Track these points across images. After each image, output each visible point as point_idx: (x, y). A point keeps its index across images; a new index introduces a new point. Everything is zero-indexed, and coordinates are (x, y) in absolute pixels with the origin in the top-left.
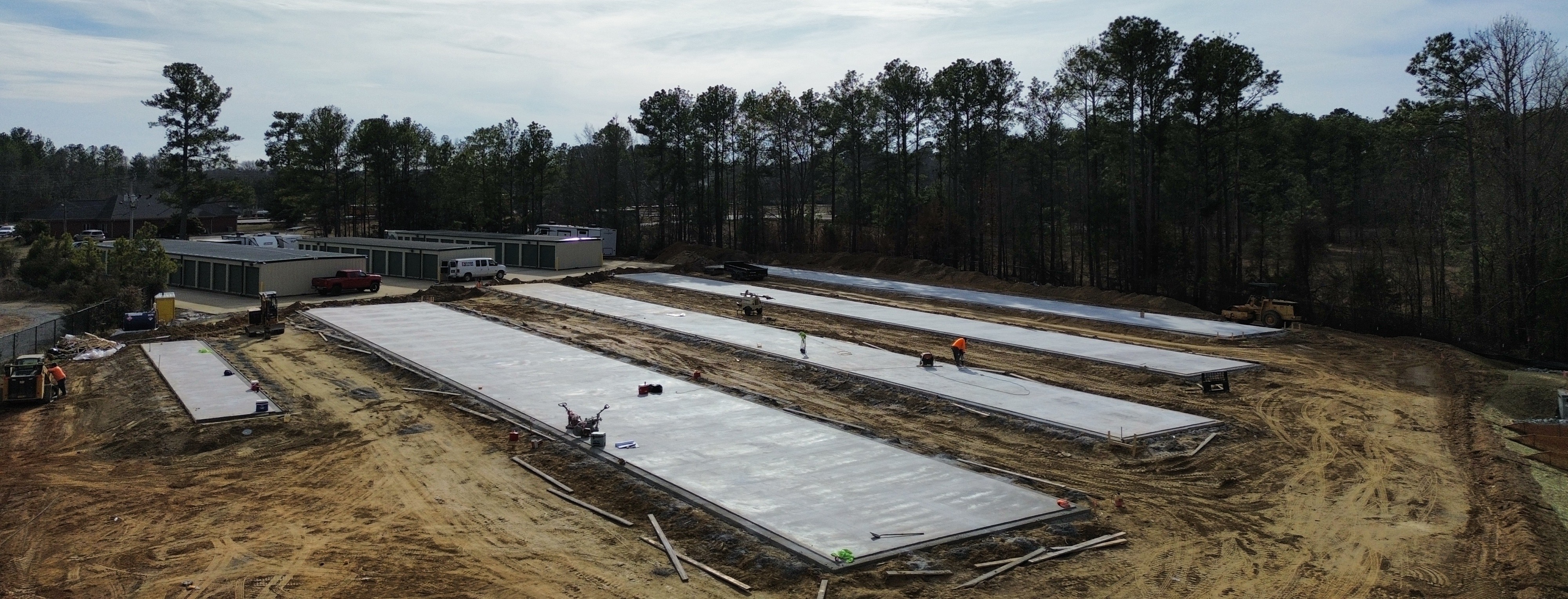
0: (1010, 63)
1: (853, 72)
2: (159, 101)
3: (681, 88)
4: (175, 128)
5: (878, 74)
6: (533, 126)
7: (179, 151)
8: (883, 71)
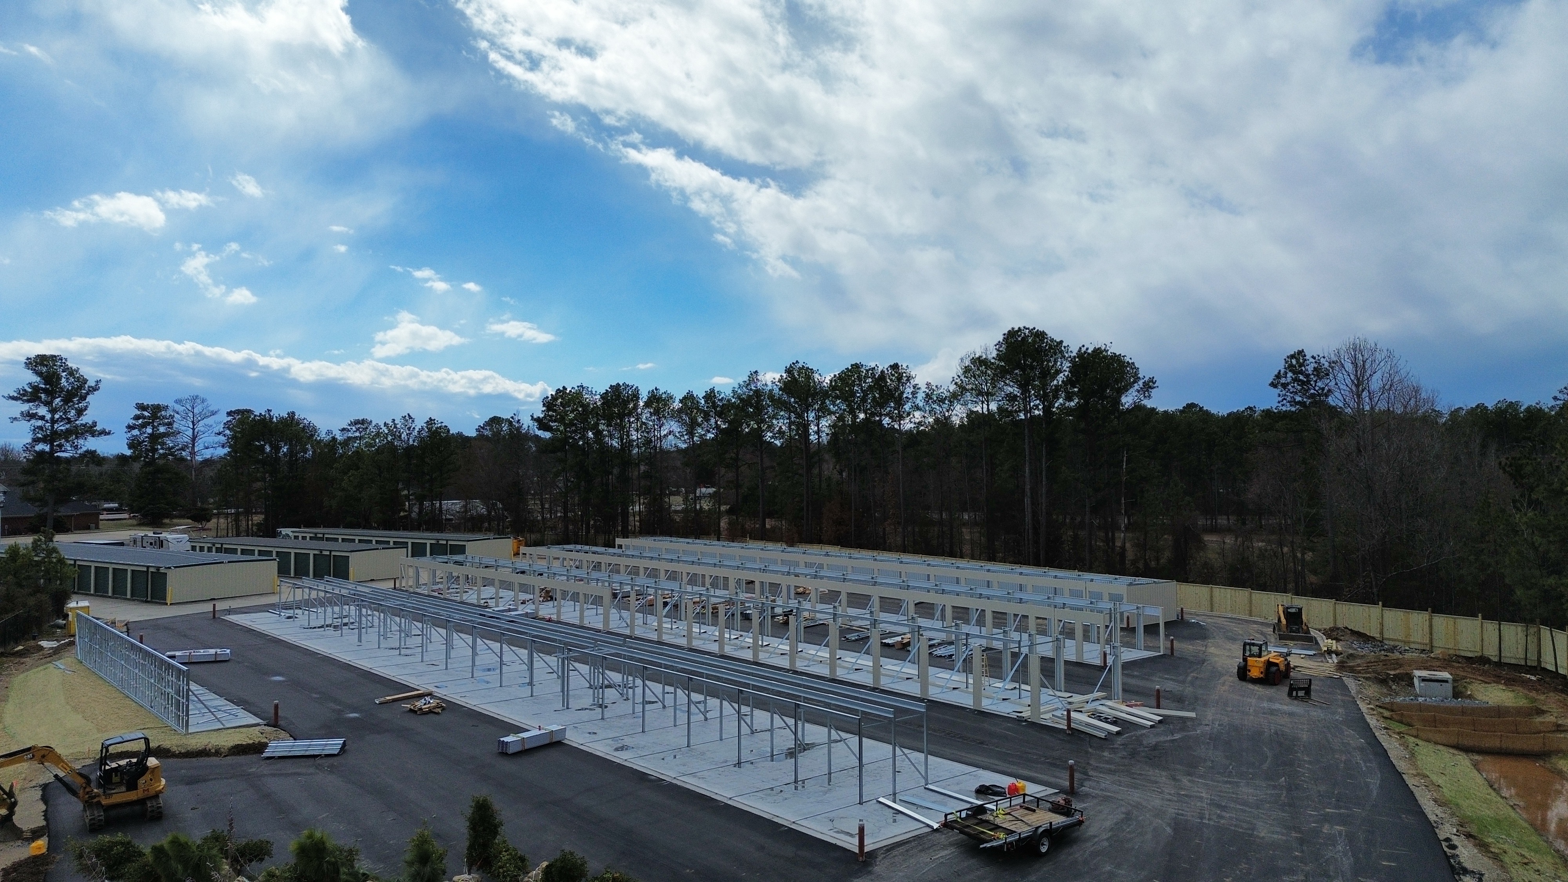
0: (907, 367)
1: (756, 372)
2: (21, 396)
3: (584, 385)
4: (40, 423)
5: (779, 377)
6: (431, 421)
7: (45, 447)
8: (784, 374)
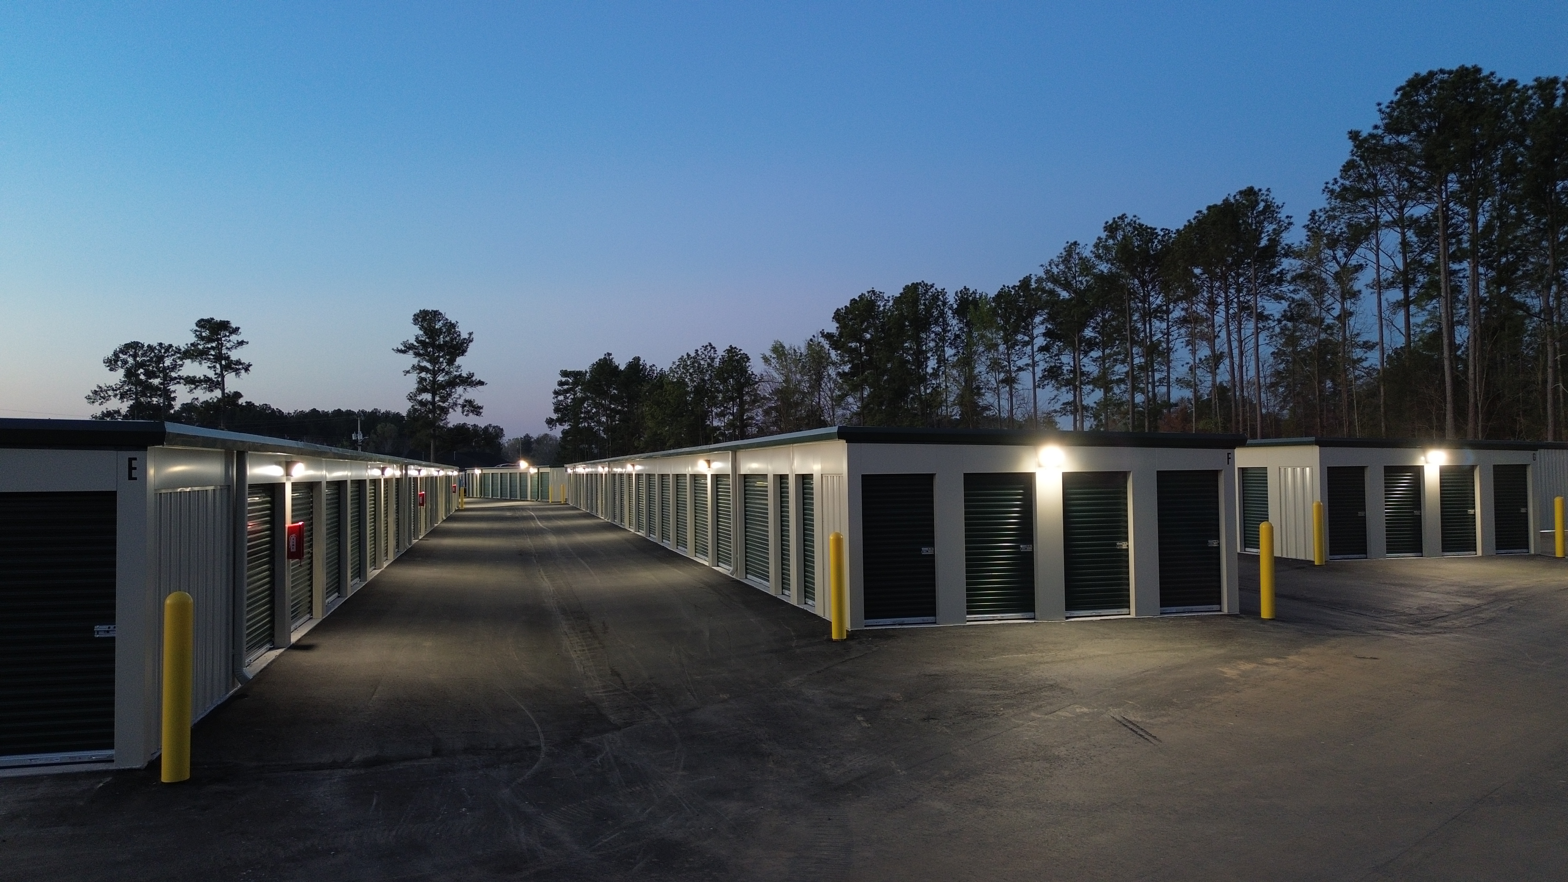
0: (1268, 190)
1: (1075, 243)
2: (407, 348)
3: (877, 290)
4: (424, 374)
5: (1095, 240)
6: (731, 350)
7: (427, 397)
8: (1104, 235)
